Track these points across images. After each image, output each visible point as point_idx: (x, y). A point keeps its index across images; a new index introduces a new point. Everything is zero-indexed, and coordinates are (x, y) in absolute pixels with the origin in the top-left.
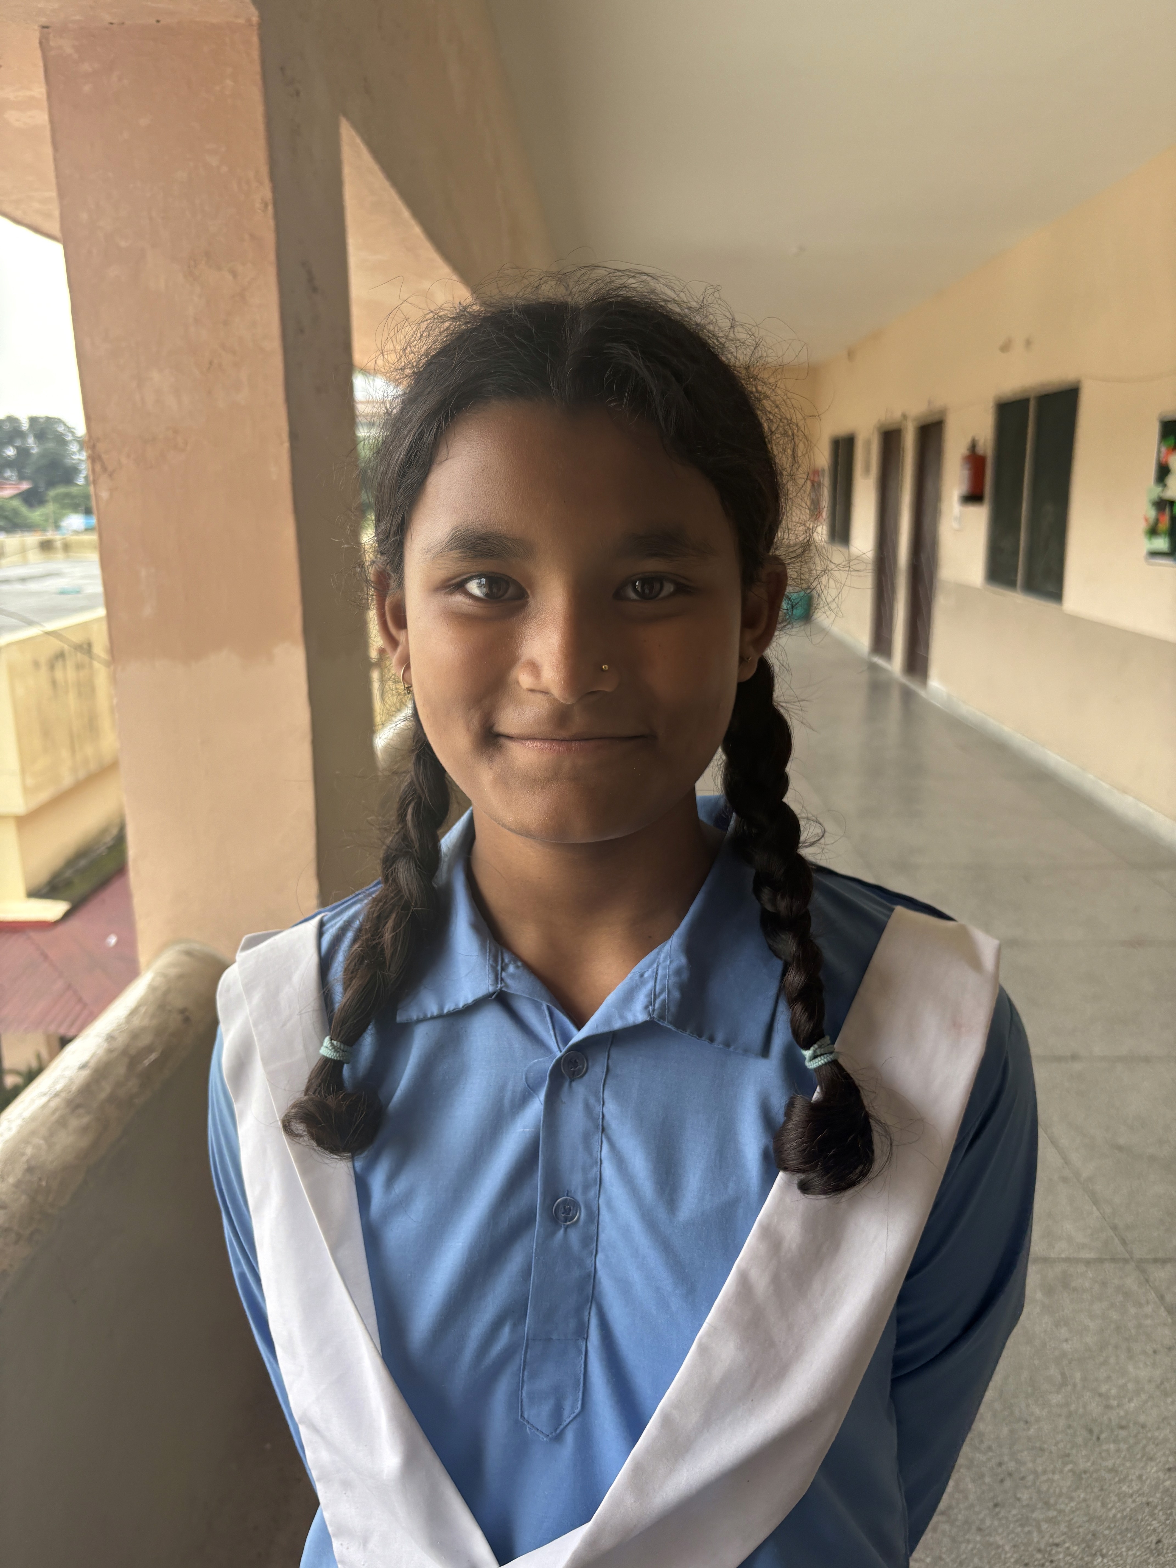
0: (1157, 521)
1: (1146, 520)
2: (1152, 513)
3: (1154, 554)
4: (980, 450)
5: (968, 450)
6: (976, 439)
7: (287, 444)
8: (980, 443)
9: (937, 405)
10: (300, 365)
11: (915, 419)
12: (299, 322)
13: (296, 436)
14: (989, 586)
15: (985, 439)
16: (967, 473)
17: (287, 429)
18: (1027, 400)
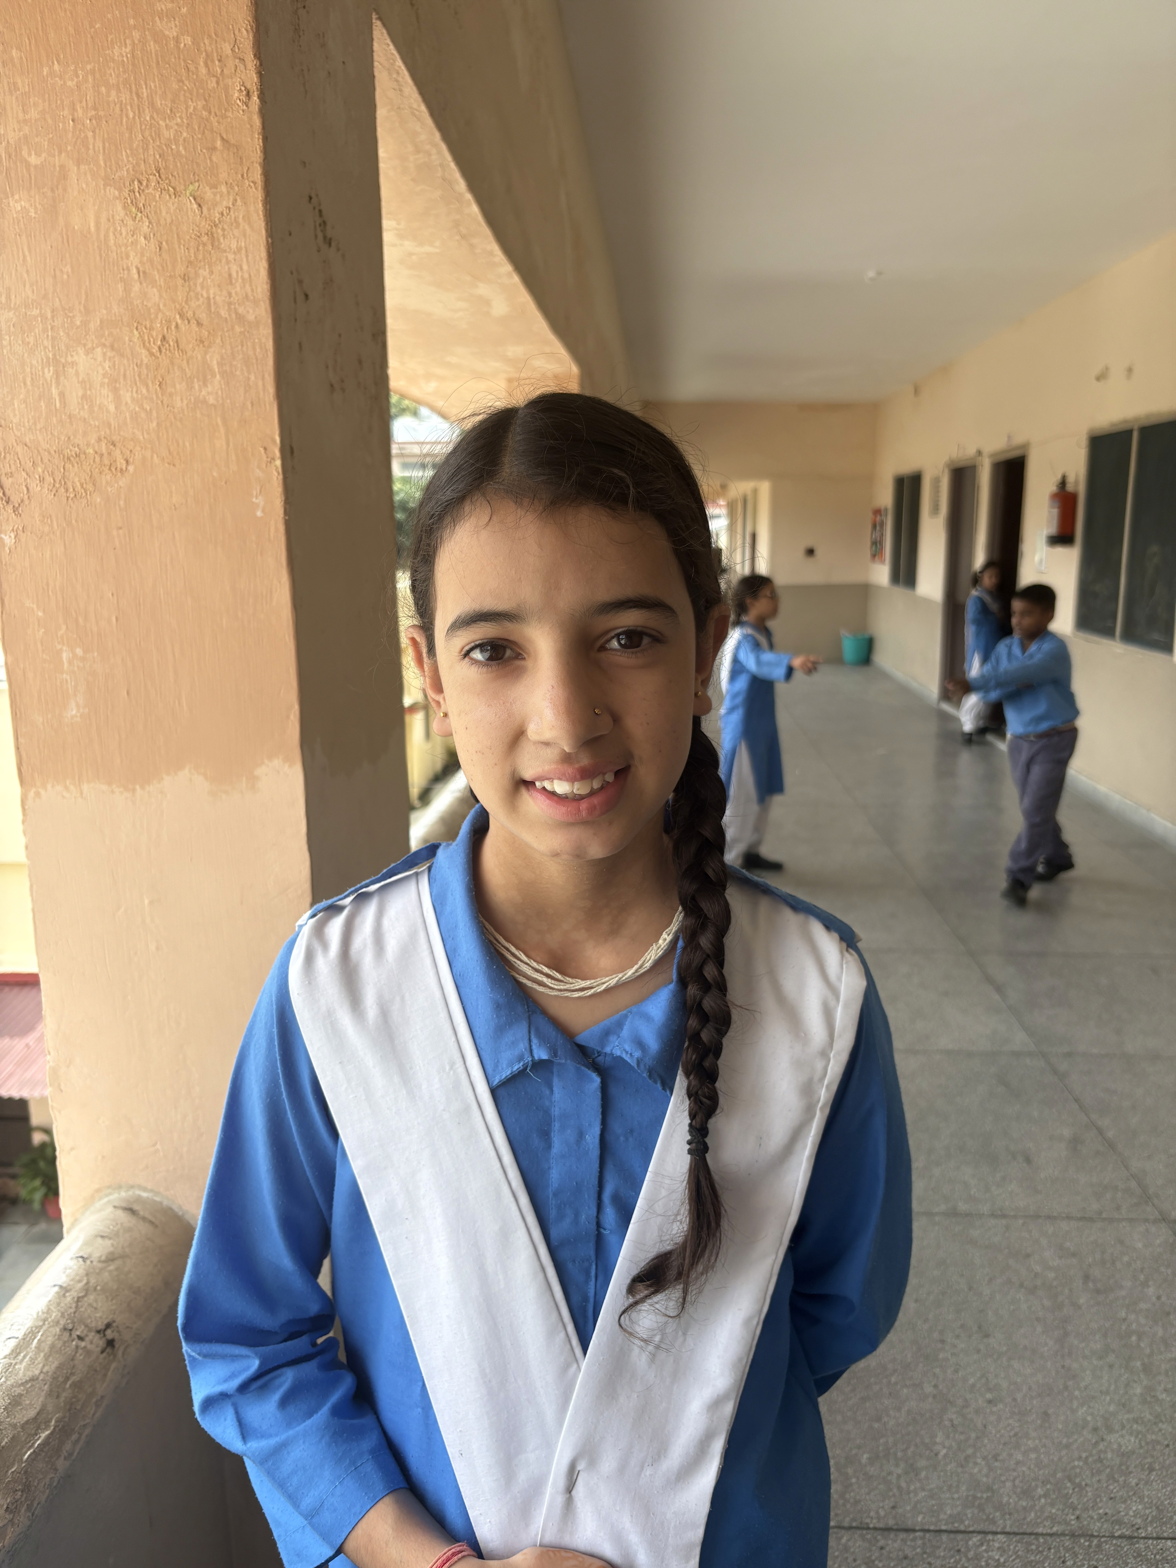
4: (1070, 488)
5: (1057, 486)
6: (1065, 476)
7: (278, 463)
8: (1071, 479)
9: (1018, 440)
10: (300, 344)
11: (991, 456)
12: (300, 282)
13: (292, 452)
14: (1081, 634)
15: (1077, 475)
16: (1055, 512)
17: (278, 439)
18: (1129, 432)
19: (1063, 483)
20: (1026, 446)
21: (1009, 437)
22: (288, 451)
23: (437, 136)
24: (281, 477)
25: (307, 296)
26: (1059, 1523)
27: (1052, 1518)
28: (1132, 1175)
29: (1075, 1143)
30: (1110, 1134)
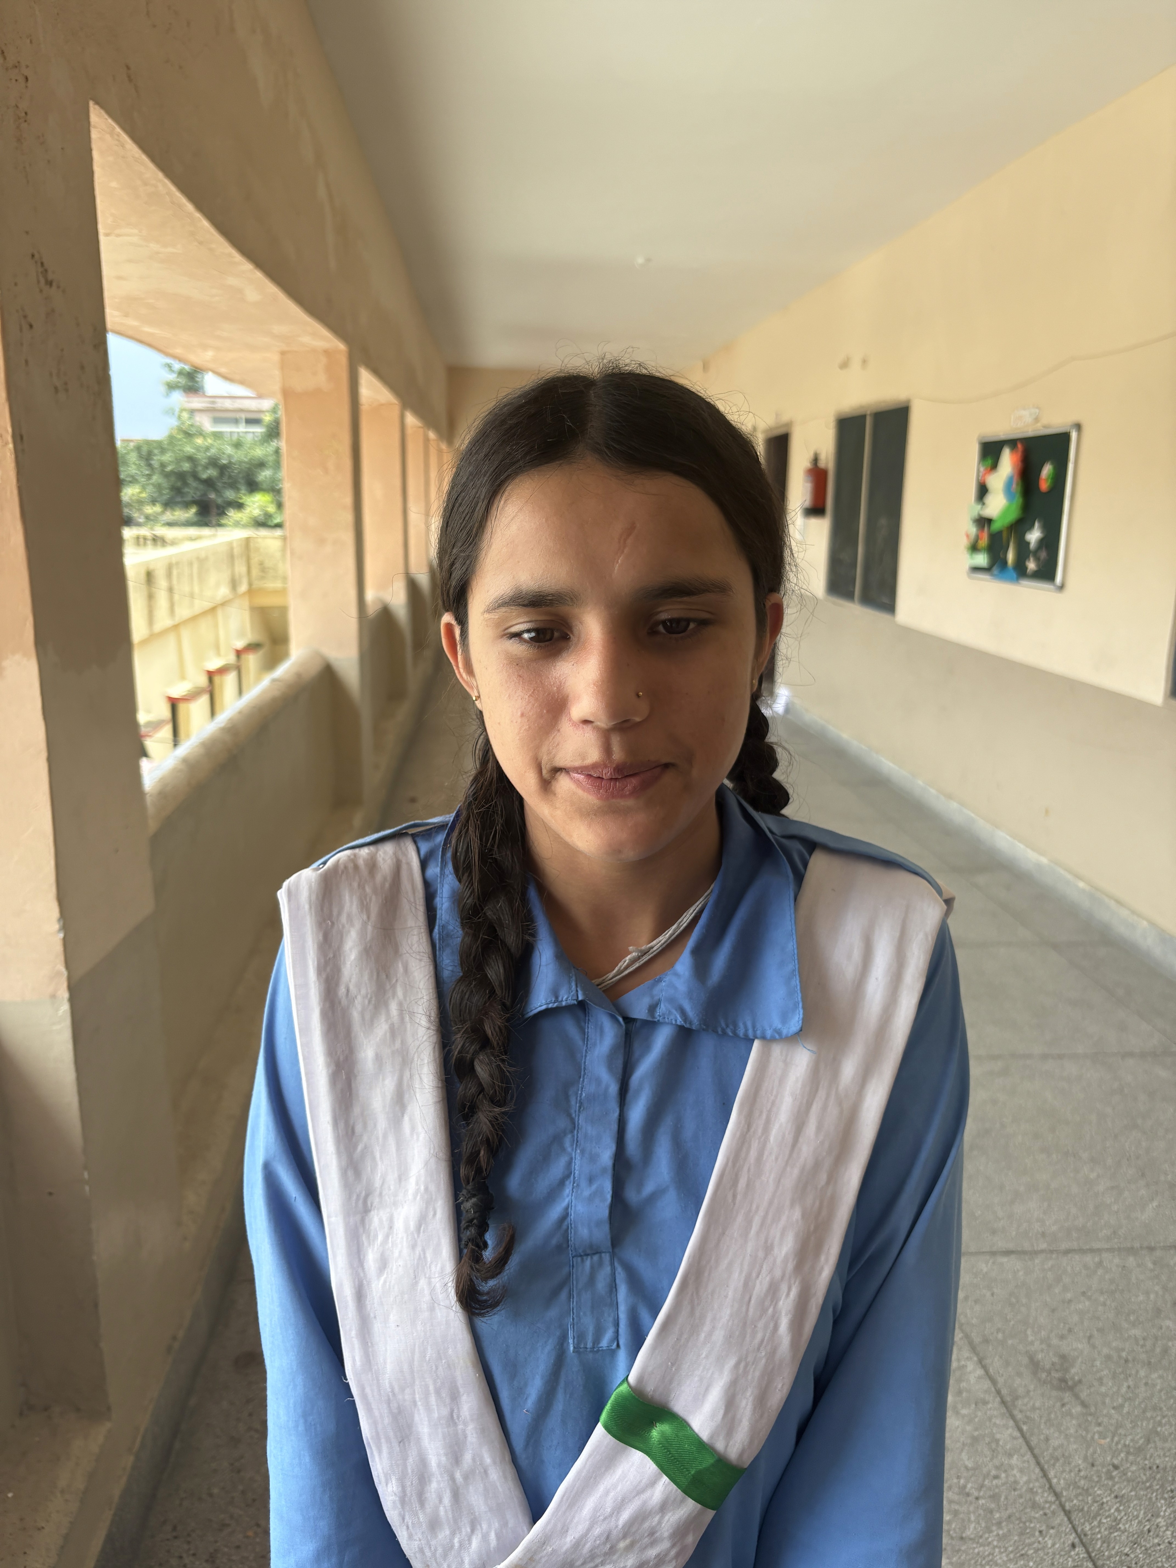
0: (977, 539)
1: (968, 536)
2: (973, 530)
3: (976, 569)
4: (822, 464)
5: (811, 463)
6: (818, 452)
7: (11, 446)
8: (822, 457)
9: (785, 418)
10: (27, 362)
11: (765, 431)
12: (25, 317)
13: (22, 437)
14: (831, 597)
15: (827, 454)
16: (810, 486)
17: (10, 430)
18: (863, 417)
19: (816, 460)
20: (789, 424)
21: (777, 415)
22: (18, 437)
23: (160, 175)
24: (13, 456)
25: (31, 326)
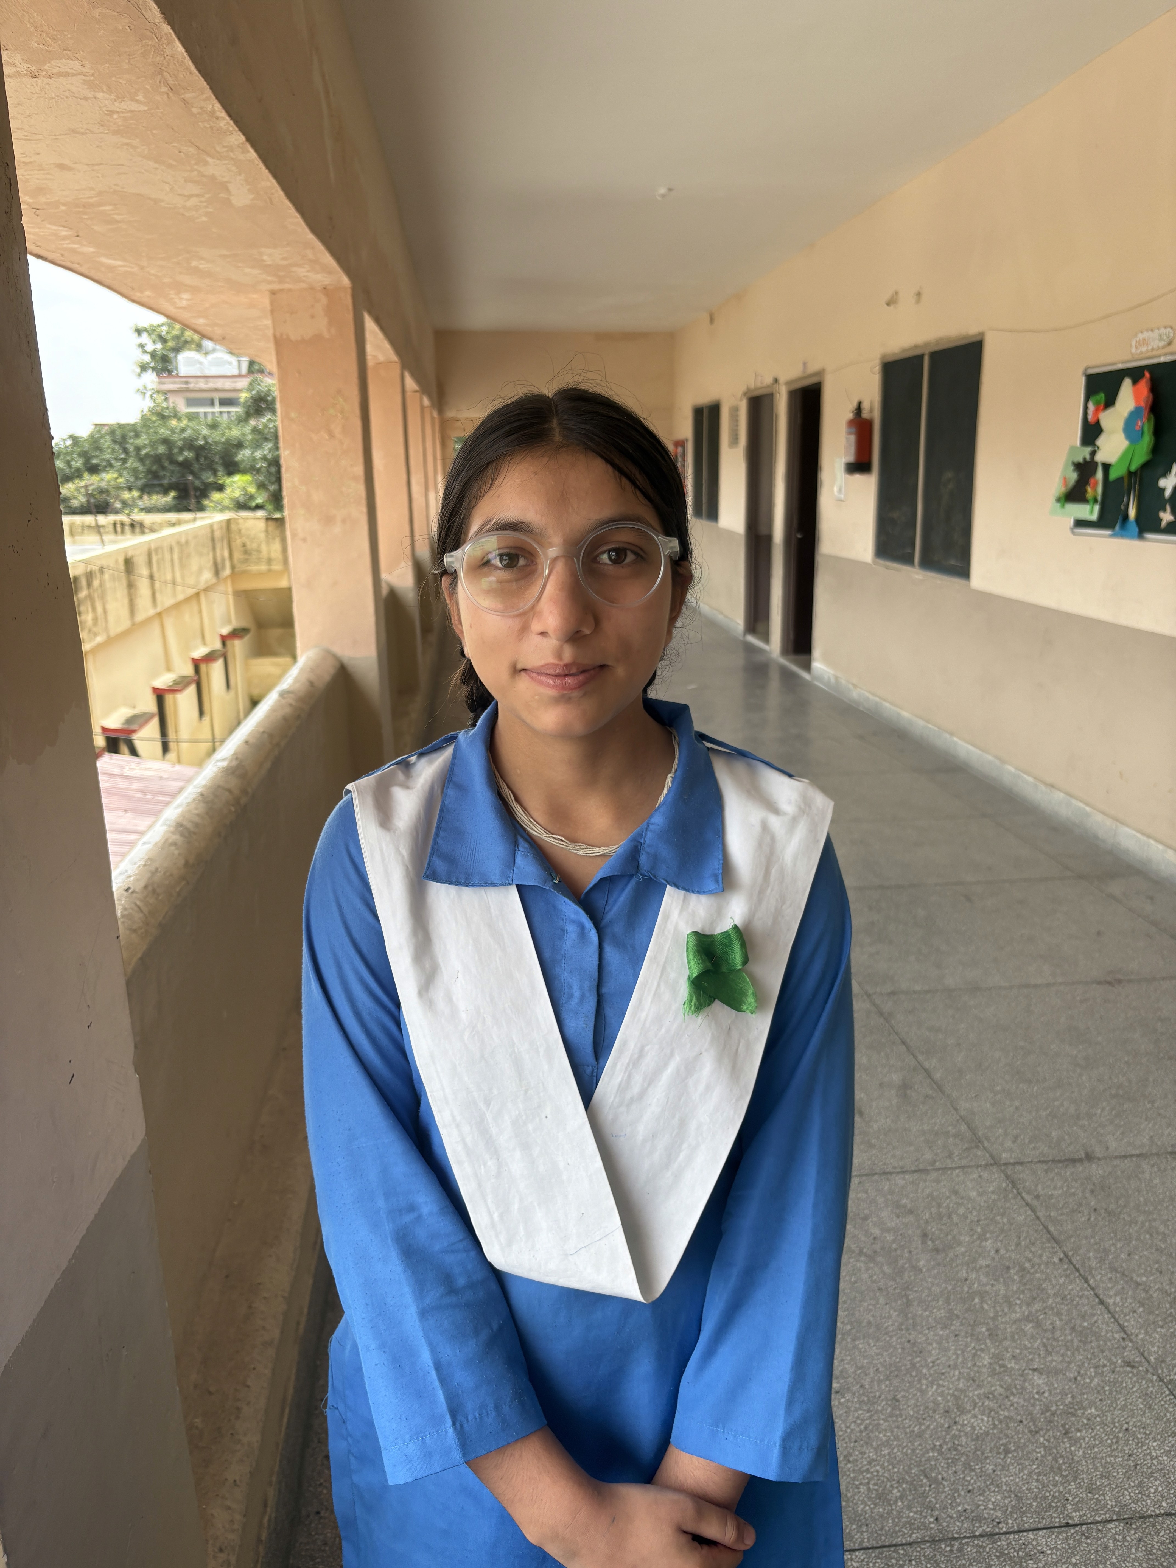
0: (1080, 486)
2: (1071, 476)
4: (865, 415)
5: (852, 414)
6: (860, 403)
8: (866, 406)
9: (813, 368)
11: (788, 383)
14: (881, 561)
15: (872, 402)
16: (853, 438)
18: (920, 357)
19: (859, 410)
20: (821, 373)
21: (805, 364)
26: (919, 1528)
27: (910, 1523)
28: (961, 1117)
29: (904, 1088)
30: (938, 1076)
